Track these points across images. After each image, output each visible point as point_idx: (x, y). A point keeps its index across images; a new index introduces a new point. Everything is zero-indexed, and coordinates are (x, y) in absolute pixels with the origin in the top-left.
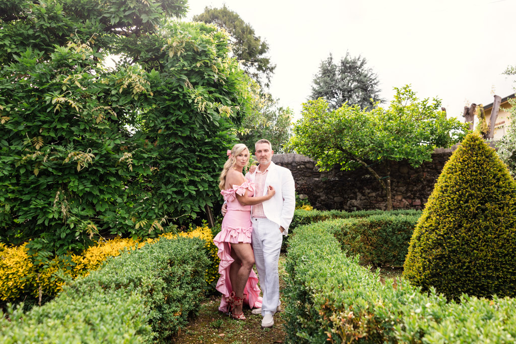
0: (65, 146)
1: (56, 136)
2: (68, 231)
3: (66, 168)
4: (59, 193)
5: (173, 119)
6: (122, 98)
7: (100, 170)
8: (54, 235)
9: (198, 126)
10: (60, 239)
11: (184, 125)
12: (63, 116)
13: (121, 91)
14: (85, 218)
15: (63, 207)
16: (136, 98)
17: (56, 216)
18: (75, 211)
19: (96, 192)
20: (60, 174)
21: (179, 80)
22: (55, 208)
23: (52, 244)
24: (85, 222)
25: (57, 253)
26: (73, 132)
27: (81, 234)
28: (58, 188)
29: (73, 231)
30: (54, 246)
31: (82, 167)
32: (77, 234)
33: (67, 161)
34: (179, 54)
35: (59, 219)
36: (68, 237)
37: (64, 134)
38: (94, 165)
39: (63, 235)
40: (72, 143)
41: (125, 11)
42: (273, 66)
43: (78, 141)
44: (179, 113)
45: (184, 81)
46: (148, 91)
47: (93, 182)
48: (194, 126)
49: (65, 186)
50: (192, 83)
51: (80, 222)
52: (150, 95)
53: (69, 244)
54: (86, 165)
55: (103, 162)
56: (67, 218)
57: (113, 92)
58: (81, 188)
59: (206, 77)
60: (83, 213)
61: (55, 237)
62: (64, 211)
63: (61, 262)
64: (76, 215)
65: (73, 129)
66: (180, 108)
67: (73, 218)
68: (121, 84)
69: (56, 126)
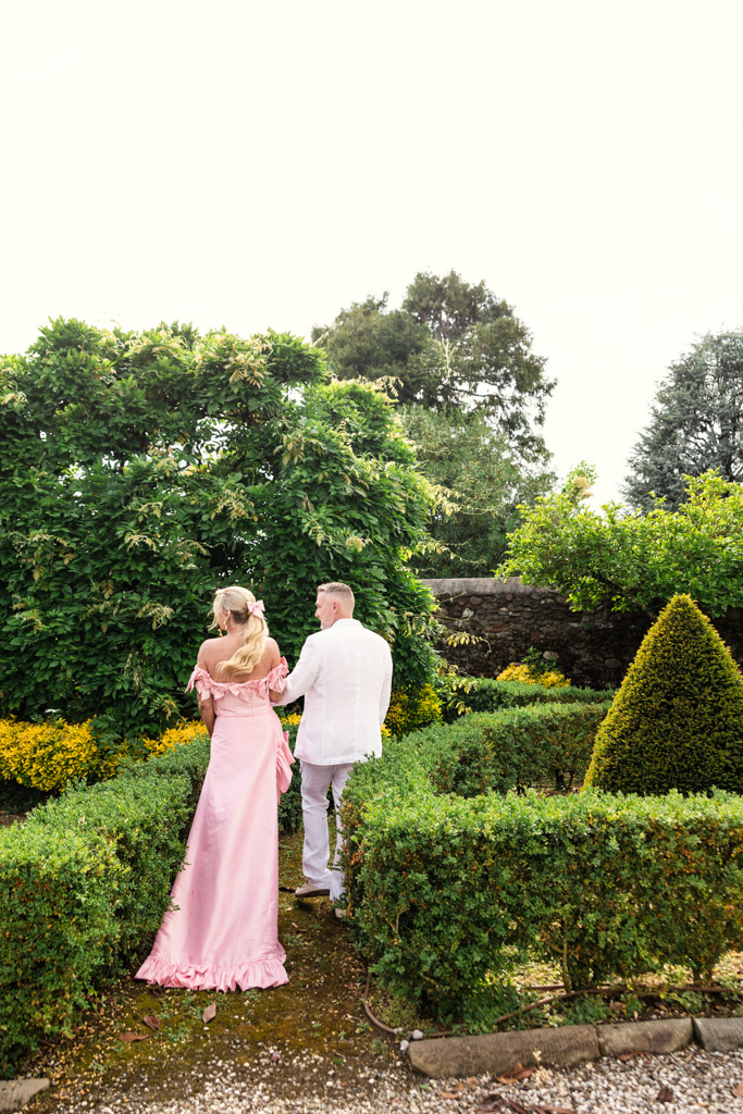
0: (141, 594)
1: (130, 579)
2: (140, 708)
3: (140, 623)
4: (131, 655)
5: (283, 555)
6: (216, 526)
7: (183, 627)
8: (124, 711)
9: (319, 564)
10: (130, 717)
11: (300, 563)
12: (138, 553)
13: (213, 516)
14: (161, 690)
15: (136, 674)
16: (233, 526)
17: (126, 687)
18: (150, 681)
19: (177, 658)
20: (132, 631)
21: (295, 497)
22: (126, 676)
23: (121, 723)
24: (162, 697)
25: (127, 735)
26: (150, 574)
27: (156, 712)
28: (130, 649)
29: (147, 708)
30: (123, 725)
31: (158, 624)
32: (151, 712)
33: (140, 615)
34: (295, 461)
35: (129, 690)
36: (141, 714)
37: (139, 578)
38: (174, 620)
39: (134, 713)
40: (149, 590)
41: (227, 396)
42: (551, 381)
43: (157, 587)
44: (292, 545)
45: (301, 499)
46: (250, 514)
47: (174, 643)
48: (313, 565)
49: (139, 646)
50: (312, 502)
51: (155, 696)
52: (253, 520)
53: (141, 724)
54: (164, 622)
55: (186, 616)
56: (140, 690)
57: (205, 518)
58: (158, 651)
59: (333, 493)
60: (159, 684)
61: (125, 715)
62: (136, 679)
63: (131, 747)
64: (152, 687)
65: (150, 569)
66: (294, 540)
67: (147, 691)
68: (215, 506)
69: (129, 567)
